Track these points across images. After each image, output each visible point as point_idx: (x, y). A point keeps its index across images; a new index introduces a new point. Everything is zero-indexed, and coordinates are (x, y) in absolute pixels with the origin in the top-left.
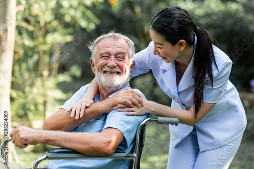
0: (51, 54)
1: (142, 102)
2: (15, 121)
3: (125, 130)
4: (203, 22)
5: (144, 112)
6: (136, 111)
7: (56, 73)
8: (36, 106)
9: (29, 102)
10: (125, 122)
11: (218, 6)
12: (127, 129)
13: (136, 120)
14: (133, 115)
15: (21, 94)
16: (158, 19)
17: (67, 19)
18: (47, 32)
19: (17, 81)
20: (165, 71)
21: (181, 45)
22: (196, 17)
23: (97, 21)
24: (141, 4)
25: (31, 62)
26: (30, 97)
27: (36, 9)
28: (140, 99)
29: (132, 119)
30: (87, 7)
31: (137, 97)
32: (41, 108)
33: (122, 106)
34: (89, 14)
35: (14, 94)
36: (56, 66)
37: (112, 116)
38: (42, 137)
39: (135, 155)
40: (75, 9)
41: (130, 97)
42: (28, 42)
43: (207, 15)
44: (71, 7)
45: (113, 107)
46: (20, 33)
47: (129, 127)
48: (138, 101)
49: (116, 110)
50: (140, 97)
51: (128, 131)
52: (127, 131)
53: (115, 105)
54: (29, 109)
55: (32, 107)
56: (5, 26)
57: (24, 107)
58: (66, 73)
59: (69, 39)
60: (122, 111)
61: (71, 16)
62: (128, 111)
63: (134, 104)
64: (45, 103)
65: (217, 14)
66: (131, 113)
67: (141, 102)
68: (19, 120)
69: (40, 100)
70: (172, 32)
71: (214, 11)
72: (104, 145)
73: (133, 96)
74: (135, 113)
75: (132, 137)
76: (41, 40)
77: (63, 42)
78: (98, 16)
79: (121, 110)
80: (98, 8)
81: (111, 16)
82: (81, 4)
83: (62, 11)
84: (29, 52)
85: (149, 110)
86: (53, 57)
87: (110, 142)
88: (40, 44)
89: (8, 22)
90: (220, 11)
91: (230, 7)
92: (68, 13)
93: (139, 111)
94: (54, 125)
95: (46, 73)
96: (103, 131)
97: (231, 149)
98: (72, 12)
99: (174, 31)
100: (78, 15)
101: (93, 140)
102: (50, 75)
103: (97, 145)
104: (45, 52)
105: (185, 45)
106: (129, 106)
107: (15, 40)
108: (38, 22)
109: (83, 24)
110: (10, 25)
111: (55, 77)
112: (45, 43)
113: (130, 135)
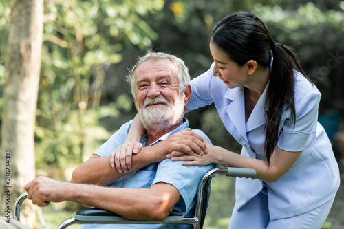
0: (92, 79)
1: (206, 147)
2: (42, 168)
3: (182, 187)
4: (296, 37)
5: (208, 162)
6: (198, 159)
7: (98, 104)
8: (70, 148)
9: (60, 143)
10: (182, 175)
11: (317, 17)
12: (184, 185)
13: (197, 172)
14: (193, 165)
15: (50, 133)
16: (222, 29)
17: (114, 32)
18: (86, 50)
19: (44, 115)
20: (230, 101)
21: (251, 66)
22: (287, 32)
23: (154, 36)
24: (213, 13)
25: (64, 90)
26: (62, 136)
27: (70, 19)
28: (202, 144)
29: (192, 171)
30: (141, 17)
31: (199, 141)
32: (77, 151)
33: (178, 153)
34: (144, 26)
35: (41, 133)
36: (97, 95)
37: (164, 167)
38: (69, 192)
39: (196, 219)
40: (124, 19)
41: (189, 141)
42: (59, 63)
43: (302, 29)
44: (119, 16)
45: (166, 154)
46: (50, 51)
47: (187, 182)
48: (200, 147)
49: (170, 158)
50: (202, 141)
51: (187, 188)
52: (185, 187)
53: (168, 153)
54: (61, 153)
55: (65, 150)
56: (28, 41)
57: (53, 150)
58: (111, 104)
59: (116, 58)
60: (178, 160)
61: (119, 29)
62: (186, 160)
63: (195, 151)
64: (81, 146)
65: (315, 27)
66: (191, 163)
67: (203, 149)
68: (47, 167)
69: (76, 141)
70: (238, 48)
71: (311, 24)
72: (153, 206)
73: (193, 140)
74: (195, 162)
75: (192, 196)
76: (76, 59)
77: (108, 64)
78: (155, 29)
79: (177, 158)
80: (156, 19)
81: (174, 28)
82: (132, 12)
83: (107, 22)
84: (62, 77)
85: (215, 159)
86: (93, 83)
87: (161, 203)
88: (75, 65)
89: (33, 36)
90: (319, 23)
91: (333, 18)
92: (115, 25)
93: (201, 160)
94: (85, 178)
95: (83, 105)
96: (152, 187)
97: (313, 219)
98: (120, 23)
99: (241, 48)
100: (128, 27)
101: (138, 199)
102: (89, 107)
103: (144, 206)
104: (82, 77)
105: (255, 68)
106: (186, 154)
107: (42, 61)
108: (74, 37)
109: (135, 39)
110: (35, 40)
111: (96, 109)
112: (82, 64)
113: (189, 193)
